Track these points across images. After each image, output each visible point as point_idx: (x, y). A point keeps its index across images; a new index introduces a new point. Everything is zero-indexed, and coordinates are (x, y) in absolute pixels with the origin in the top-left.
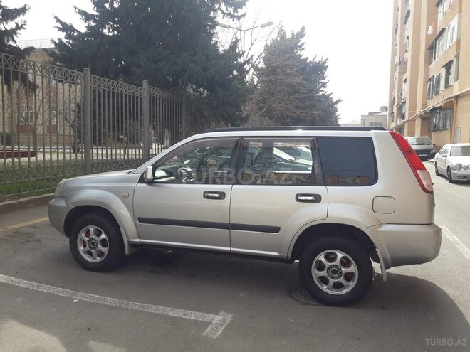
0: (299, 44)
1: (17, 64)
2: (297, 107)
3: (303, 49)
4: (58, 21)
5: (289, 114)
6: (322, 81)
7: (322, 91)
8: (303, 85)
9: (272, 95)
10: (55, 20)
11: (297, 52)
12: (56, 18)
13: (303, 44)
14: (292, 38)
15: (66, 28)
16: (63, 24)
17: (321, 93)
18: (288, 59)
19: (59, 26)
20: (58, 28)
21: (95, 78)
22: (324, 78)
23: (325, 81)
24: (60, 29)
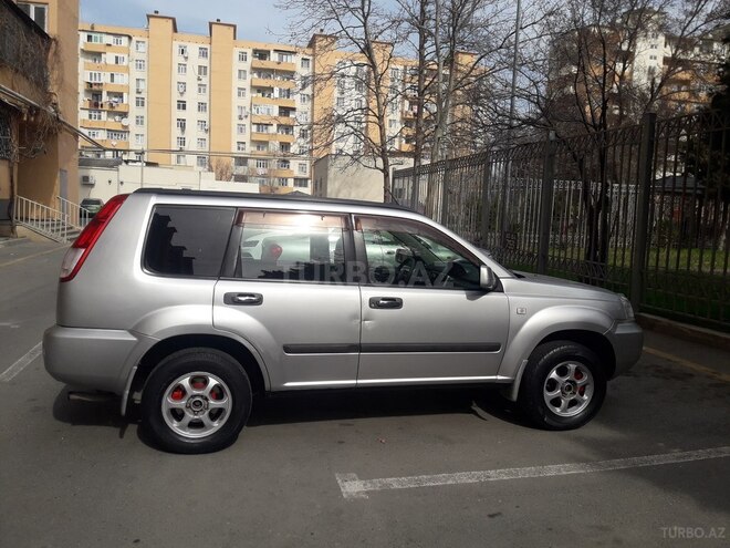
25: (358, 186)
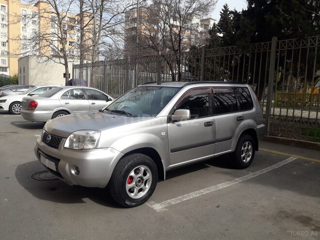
25: (47, 72)
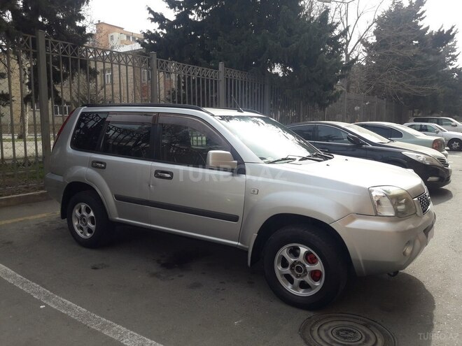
0: (419, 13)
1: (76, 51)
2: (413, 83)
3: (423, 18)
4: (151, 11)
5: (403, 91)
6: (452, 54)
7: (451, 65)
8: (420, 58)
9: (381, 71)
10: (148, 11)
11: (417, 22)
12: (149, 9)
13: (423, 12)
14: (410, 6)
15: (158, 18)
16: (155, 14)
17: (451, 67)
18: (401, 30)
19: (152, 16)
20: (151, 19)
21: (162, 62)
22: (454, 50)
23: (455, 53)
24: (153, 20)
